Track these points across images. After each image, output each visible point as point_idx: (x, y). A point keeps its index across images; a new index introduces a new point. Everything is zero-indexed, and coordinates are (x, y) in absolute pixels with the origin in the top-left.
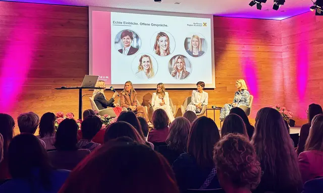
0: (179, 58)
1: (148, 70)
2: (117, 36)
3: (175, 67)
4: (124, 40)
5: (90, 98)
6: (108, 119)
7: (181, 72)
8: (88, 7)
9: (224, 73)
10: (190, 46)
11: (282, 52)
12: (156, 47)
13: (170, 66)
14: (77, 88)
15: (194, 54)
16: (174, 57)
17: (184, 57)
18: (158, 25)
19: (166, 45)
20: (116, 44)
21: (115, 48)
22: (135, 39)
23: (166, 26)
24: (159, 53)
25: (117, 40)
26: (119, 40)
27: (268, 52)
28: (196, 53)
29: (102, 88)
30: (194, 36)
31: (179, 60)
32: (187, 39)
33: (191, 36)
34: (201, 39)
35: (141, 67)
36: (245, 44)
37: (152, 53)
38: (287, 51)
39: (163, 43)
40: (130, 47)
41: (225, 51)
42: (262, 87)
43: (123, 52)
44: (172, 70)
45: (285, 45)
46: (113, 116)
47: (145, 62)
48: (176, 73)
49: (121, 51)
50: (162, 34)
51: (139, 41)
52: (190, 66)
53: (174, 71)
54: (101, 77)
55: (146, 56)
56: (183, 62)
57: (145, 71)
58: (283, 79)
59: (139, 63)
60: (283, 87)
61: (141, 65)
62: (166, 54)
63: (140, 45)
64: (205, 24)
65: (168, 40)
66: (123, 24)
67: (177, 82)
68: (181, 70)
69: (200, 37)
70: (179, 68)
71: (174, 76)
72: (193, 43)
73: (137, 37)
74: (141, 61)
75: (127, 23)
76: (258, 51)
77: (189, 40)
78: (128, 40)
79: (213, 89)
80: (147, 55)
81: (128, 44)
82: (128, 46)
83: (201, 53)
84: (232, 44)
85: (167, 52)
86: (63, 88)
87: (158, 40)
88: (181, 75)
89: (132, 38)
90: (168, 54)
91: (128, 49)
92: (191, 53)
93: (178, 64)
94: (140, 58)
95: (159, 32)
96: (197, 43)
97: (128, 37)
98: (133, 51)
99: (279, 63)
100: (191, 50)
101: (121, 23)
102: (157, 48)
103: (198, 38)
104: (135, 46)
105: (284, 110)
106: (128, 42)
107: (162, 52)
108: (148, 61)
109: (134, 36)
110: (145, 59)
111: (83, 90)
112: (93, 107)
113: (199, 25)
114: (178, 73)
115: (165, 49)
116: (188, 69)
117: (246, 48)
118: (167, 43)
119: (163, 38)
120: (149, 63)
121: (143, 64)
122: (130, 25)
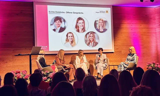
0: (91, 33)
1: (72, 42)
2: (52, 20)
3: (89, 39)
4: (56, 23)
5: (36, 60)
6: (48, 74)
7: (93, 42)
8: (32, 3)
9: (119, 42)
10: (98, 26)
11: (156, 28)
12: (77, 27)
13: (86, 39)
14: (28, 55)
15: (100, 31)
16: (88, 33)
17: (94, 33)
18: (77, 13)
19: (82, 26)
20: (51, 26)
21: (50, 28)
22: (63, 22)
23: (83, 13)
24: (78, 31)
25: (52, 23)
26: (53, 23)
27: (147, 28)
28: (101, 30)
30: (100, 19)
31: (91, 35)
32: (96, 21)
33: (98, 20)
34: (105, 21)
35: (67, 40)
36: (132, 24)
37: (74, 31)
38: (158, 28)
39: (81, 25)
40: (60, 27)
41: (121, 28)
42: (143, 51)
43: (56, 31)
44: (87, 41)
45: (158, 23)
46: (51, 71)
47: (69, 37)
48: (89, 43)
49: (54, 30)
50: (80, 19)
51: (66, 23)
52: (98, 38)
53: (88, 42)
54: (43, 47)
55: (70, 33)
56: (94, 36)
57: (70, 42)
58: (157, 45)
59: (66, 37)
60: (157, 51)
61: (67, 38)
62: (83, 31)
63: (66, 26)
64: (107, 12)
65: (84, 22)
66: (55, 13)
67: (90, 48)
68: (93, 41)
69: (104, 20)
70: (91, 40)
71: (88, 45)
72: (100, 24)
73: (64, 21)
74: (67, 36)
75: (58, 12)
76: (140, 28)
77: (97, 22)
78: (59, 23)
79: (113, 53)
80: (71, 32)
81: (58, 26)
82: (59, 27)
83: (105, 30)
84: (125, 24)
85: (84, 30)
86: (19, 55)
87: (77, 22)
88: (92, 44)
89: (61, 22)
90: (84, 32)
91: (59, 29)
92: (98, 30)
93: (90, 37)
94: (67, 34)
95: (78, 17)
96: (102, 24)
97: (59, 21)
98: (62, 30)
99: (154, 35)
100: (98, 29)
101: (54, 12)
102: (77, 28)
103: (103, 21)
104: (63, 27)
105: (157, 65)
106: (59, 24)
107: (80, 30)
108: (71, 36)
109: (62, 20)
110: (69, 35)
111: (31, 55)
112: (39, 66)
113: (103, 12)
114: (90, 43)
115: (82, 28)
116: (97, 41)
117: (134, 26)
118: (83, 24)
119: (81, 21)
120: (72, 37)
121: (69, 38)
122: (60, 13)
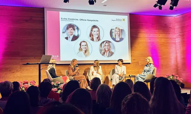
0: (106, 43)
1: (86, 51)
2: (64, 28)
3: (104, 49)
4: (68, 31)
5: (46, 70)
6: (59, 84)
7: (108, 52)
8: (43, 8)
9: (137, 52)
10: (114, 34)
11: (175, 38)
12: (91, 35)
13: (100, 48)
14: (38, 64)
15: (116, 40)
16: (103, 42)
17: (110, 42)
18: (92, 21)
19: (97, 34)
20: (63, 33)
21: (62, 36)
22: (76, 30)
23: (98, 21)
24: (93, 40)
25: (64, 31)
26: (66, 31)
27: (166, 38)
28: (118, 39)
29: (54, 64)
30: (116, 28)
31: (107, 44)
32: (111, 30)
33: (114, 28)
34: (121, 30)
35: (80, 49)
36: (151, 33)
37: (88, 39)
38: (178, 38)
39: (96, 33)
40: (73, 35)
41: (137, 37)
42: (162, 62)
43: (68, 39)
44: (102, 51)
45: (177, 33)
46: (62, 82)
47: (83, 46)
48: (104, 53)
49: (67, 38)
50: (94, 27)
51: (79, 31)
52: (114, 48)
53: (103, 52)
54: (54, 56)
55: (84, 42)
58: (177, 56)
59: (79, 46)
60: (177, 62)
61: (80, 47)
62: (97, 40)
63: (80, 34)
64: (124, 20)
65: (99, 30)
66: (68, 20)
67: (105, 59)
68: (108, 51)
69: (121, 28)
70: (107, 50)
71: (103, 55)
72: (116, 32)
73: (78, 28)
74: (80, 45)
75: (70, 19)
76: (159, 38)
77: (113, 31)
78: (72, 31)
79: (130, 63)
80: (84, 40)
81: (71, 34)
82: (72, 35)
83: (121, 39)
84: (143, 33)
85: (99, 38)
86: (28, 64)
87: (92, 30)
88: (108, 54)
89: (74, 30)
90: (99, 40)
91: (72, 37)
92: (114, 39)
93: (106, 47)
94: (80, 43)
95: (93, 25)
96: (119, 32)
97: (71, 28)
98: (75, 38)
99: (174, 45)
100: (114, 38)
101: (67, 19)
102: (92, 37)
103: (119, 29)
105: (177, 77)
106: (71, 32)
108: (85, 45)
109: (75, 28)
110: (83, 44)
111: (41, 65)
112: (49, 76)
113: (120, 20)
114: (106, 53)
115: (97, 36)
116: (112, 51)
117: (152, 35)
118: (98, 33)
119: (95, 29)
120: (86, 47)
121: (82, 47)
122: (73, 20)
